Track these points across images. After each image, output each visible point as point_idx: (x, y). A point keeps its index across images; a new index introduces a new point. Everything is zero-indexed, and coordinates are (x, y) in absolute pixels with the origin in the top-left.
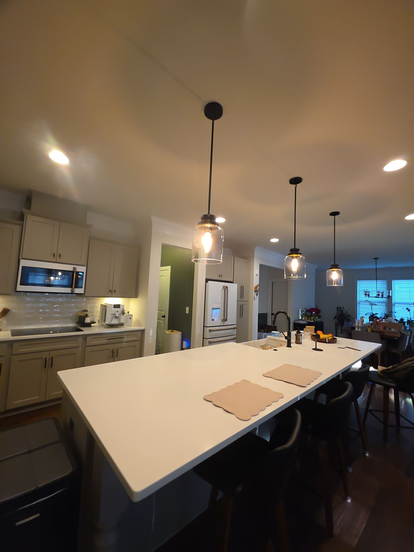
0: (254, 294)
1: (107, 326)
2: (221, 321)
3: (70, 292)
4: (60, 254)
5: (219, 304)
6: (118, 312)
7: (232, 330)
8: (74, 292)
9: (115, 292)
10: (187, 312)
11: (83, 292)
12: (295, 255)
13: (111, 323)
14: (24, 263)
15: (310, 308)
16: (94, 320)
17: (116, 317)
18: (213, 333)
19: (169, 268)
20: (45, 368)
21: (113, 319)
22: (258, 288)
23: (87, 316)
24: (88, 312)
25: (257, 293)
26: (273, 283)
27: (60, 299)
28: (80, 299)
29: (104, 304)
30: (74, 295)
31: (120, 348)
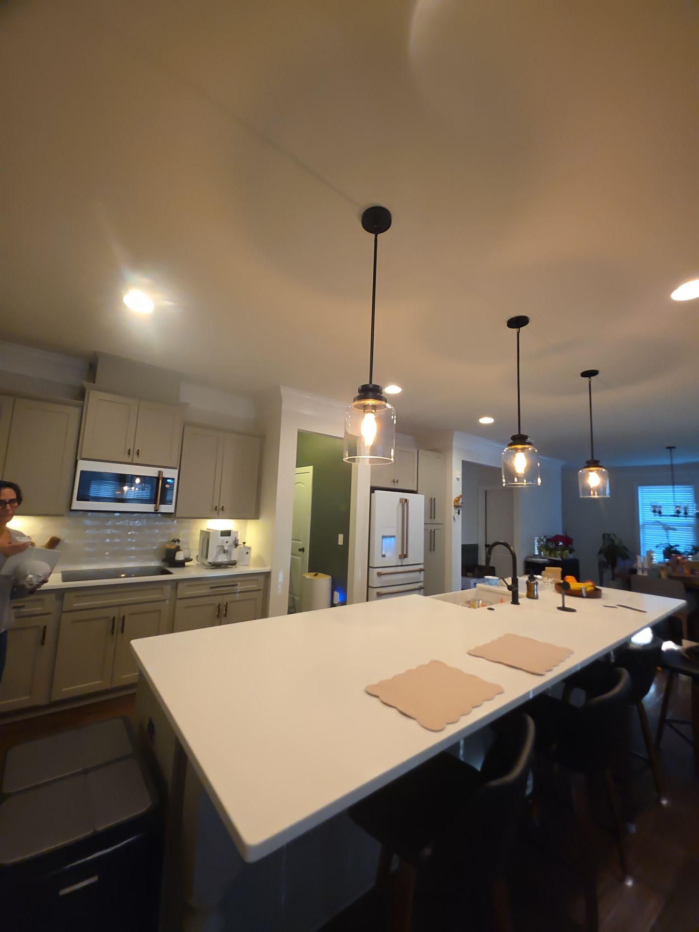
0: (454, 511)
1: (211, 565)
2: (398, 557)
3: (153, 511)
4: (138, 450)
5: (394, 528)
6: (227, 542)
7: (417, 574)
8: (158, 511)
9: (223, 510)
10: (341, 542)
11: (173, 511)
12: (520, 447)
13: (216, 561)
14: (84, 466)
15: (553, 535)
16: (190, 555)
17: (225, 552)
18: (384, 578)
19: (310, 469)
20: (113, 633)
21: (220, 554)
22: (460, 501)
23: (178, 549)
24: (180, 543)
25: (458, 509)
26: (486, 491)
27: (137, 522)
28: (168, 522)
29: (205, 529)
30: (159, 515)
31: (230, 602)
